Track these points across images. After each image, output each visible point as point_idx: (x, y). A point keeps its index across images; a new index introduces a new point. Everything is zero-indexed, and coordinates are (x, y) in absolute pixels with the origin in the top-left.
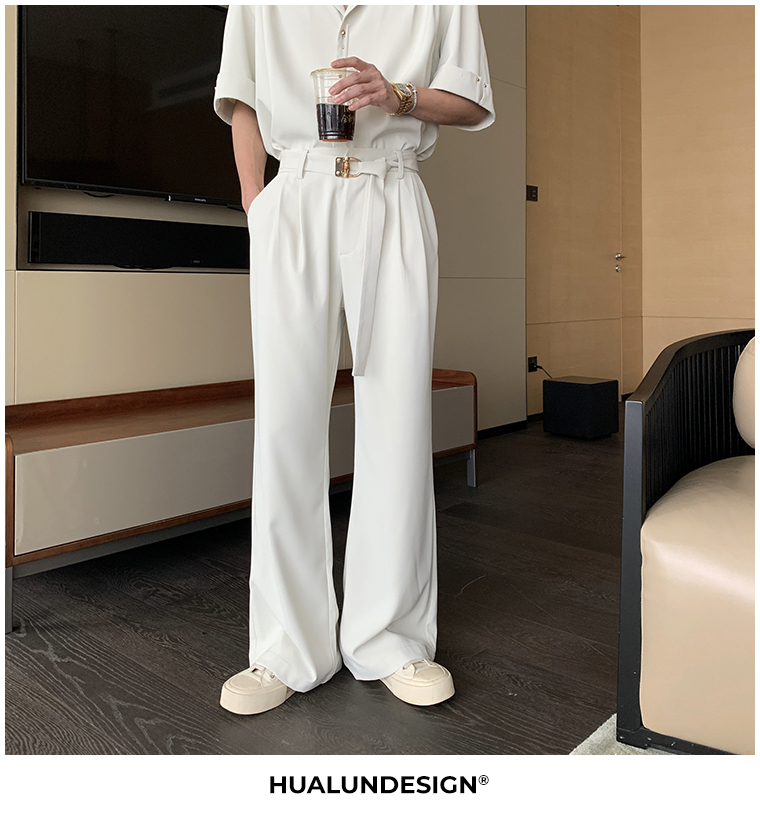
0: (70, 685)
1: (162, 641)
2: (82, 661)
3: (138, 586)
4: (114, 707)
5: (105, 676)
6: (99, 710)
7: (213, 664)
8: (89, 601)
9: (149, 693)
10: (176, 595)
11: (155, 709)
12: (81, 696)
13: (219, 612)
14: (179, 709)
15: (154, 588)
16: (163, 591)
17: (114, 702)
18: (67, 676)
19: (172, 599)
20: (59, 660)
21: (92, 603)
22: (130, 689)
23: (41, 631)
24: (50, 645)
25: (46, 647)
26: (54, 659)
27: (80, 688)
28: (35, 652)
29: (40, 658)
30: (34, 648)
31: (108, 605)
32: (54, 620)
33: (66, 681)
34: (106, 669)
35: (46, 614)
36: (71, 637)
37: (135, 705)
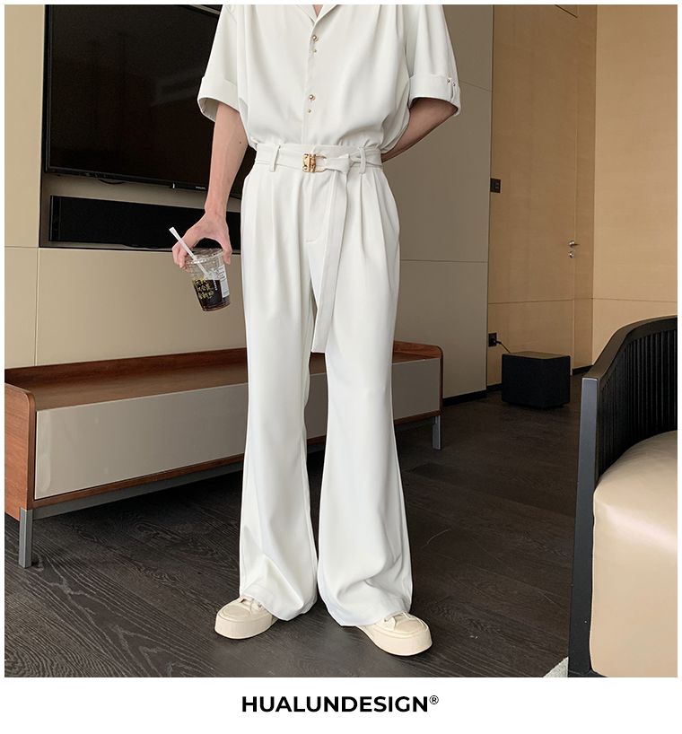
0: (82, 615)
1: (162, 579)
2: (93, 595)
3: (141, 529)
4: (121, 636)
5: (113, 608)
6: (107, 638)
7: (206, 601)
8: (98, 542)
9: (151, 625)
10: (174, 538)
11: (157, 639)
12: (92, 625)
13: (212, 555)
14: (179, 641)
15: (154, 532)
16: (163, 535)
17: (121, 632)
18: (79, 608)
19: (171, 542)
20: (72, 593)
21: (101, 544)
22: (134, 621)
23: (57, 566)
24: (64, 580)
25: (60, 581)
26: (68, 591)
27: (90, 619)
28: (52, 584)
29: (56, 590)
30: (51, 582)
31: (115, 545)
32: (68, 558)
33: (79, 612)
34: (113, 602)
35: (60, 551)
36: (82, 573)
37: (139, 635)
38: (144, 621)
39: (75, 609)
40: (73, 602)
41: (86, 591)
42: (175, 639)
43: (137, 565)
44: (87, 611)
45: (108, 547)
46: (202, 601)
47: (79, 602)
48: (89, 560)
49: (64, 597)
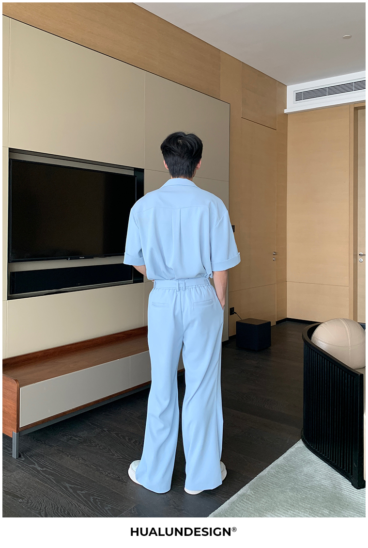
0: (49, 479)
1: (79, 460)
2: (51, 470)
3: (64, 435)
4: (68, 487)
5: (61, 475)
6: (63, 488)
8: (45, 444)
9: (79, 481)
11: (83, 487)
12: (55, 483)
13: (99, 447)
15: (70, 436)
16: (74, 438)
17: (67, 485)
18: (47, 476)
19: (79, 441)
20: (42, 469)
22: (72, 480)
23: (30, 457)
24: (36, 463)
25: (34, 464)
26: (39, 469)
27: (53, 480)
28: (31, 466)
29: (34, 469)
31: (54, 445)
32: (34, 453)
34: (60, 472)
35: (29, 450)
36: (43, 459)
37: (76, 486)
38: (76, 480)
39: (44, 476)
40: (43, 473)
41: (47, 468)
42: (91, 487)
43: (66, 454)
44: (51, 477)
45: (51, 446)
46: (99, 469)
47: (46, 473)
48: (44, 453)
49: (38, 471)
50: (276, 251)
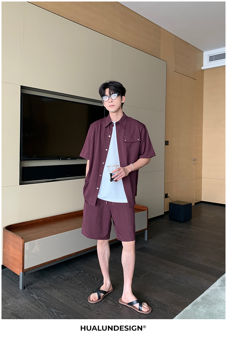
0: (42, 305)
1: (63, 292)
2: (42, 298)
3: (54, 274)
4: (54, 312)
5: (50, 303)
6: (50, 313)
7: (77, 300)
8: (42, 280)
9: (61, 308)
10: (64, 278)
11: (64, 312)
12: (45, 308)
13: (77, 283)
14: (70, 313)
15: (59, 276)
16: (61, 277)
17: (54, 310)
19: (64, 279)
20: (38, 298)
21: (43, 280)
22: (57, 307)
23: (31, 289)
24: (34, 293)
26: (36, 297)
27: (44, 306)
28: (31, 295)
29: (33, 297)
30: (30, 294)
31: (47, 281)
32: (34, 286)
33: (40, 304)
34: (50, 301)
35: (31, 284)
36: (39, 291)
37: (59, 311)
38: (60, 307)
40: (38, 301)
42: (69, 312)
43: (55, 288)
44: (43, 304)
45: (45, 282)
46: (76, 300)
47: (40, 301)
48: (40, 286)
49: (35, 299)
50: (195, 158)
